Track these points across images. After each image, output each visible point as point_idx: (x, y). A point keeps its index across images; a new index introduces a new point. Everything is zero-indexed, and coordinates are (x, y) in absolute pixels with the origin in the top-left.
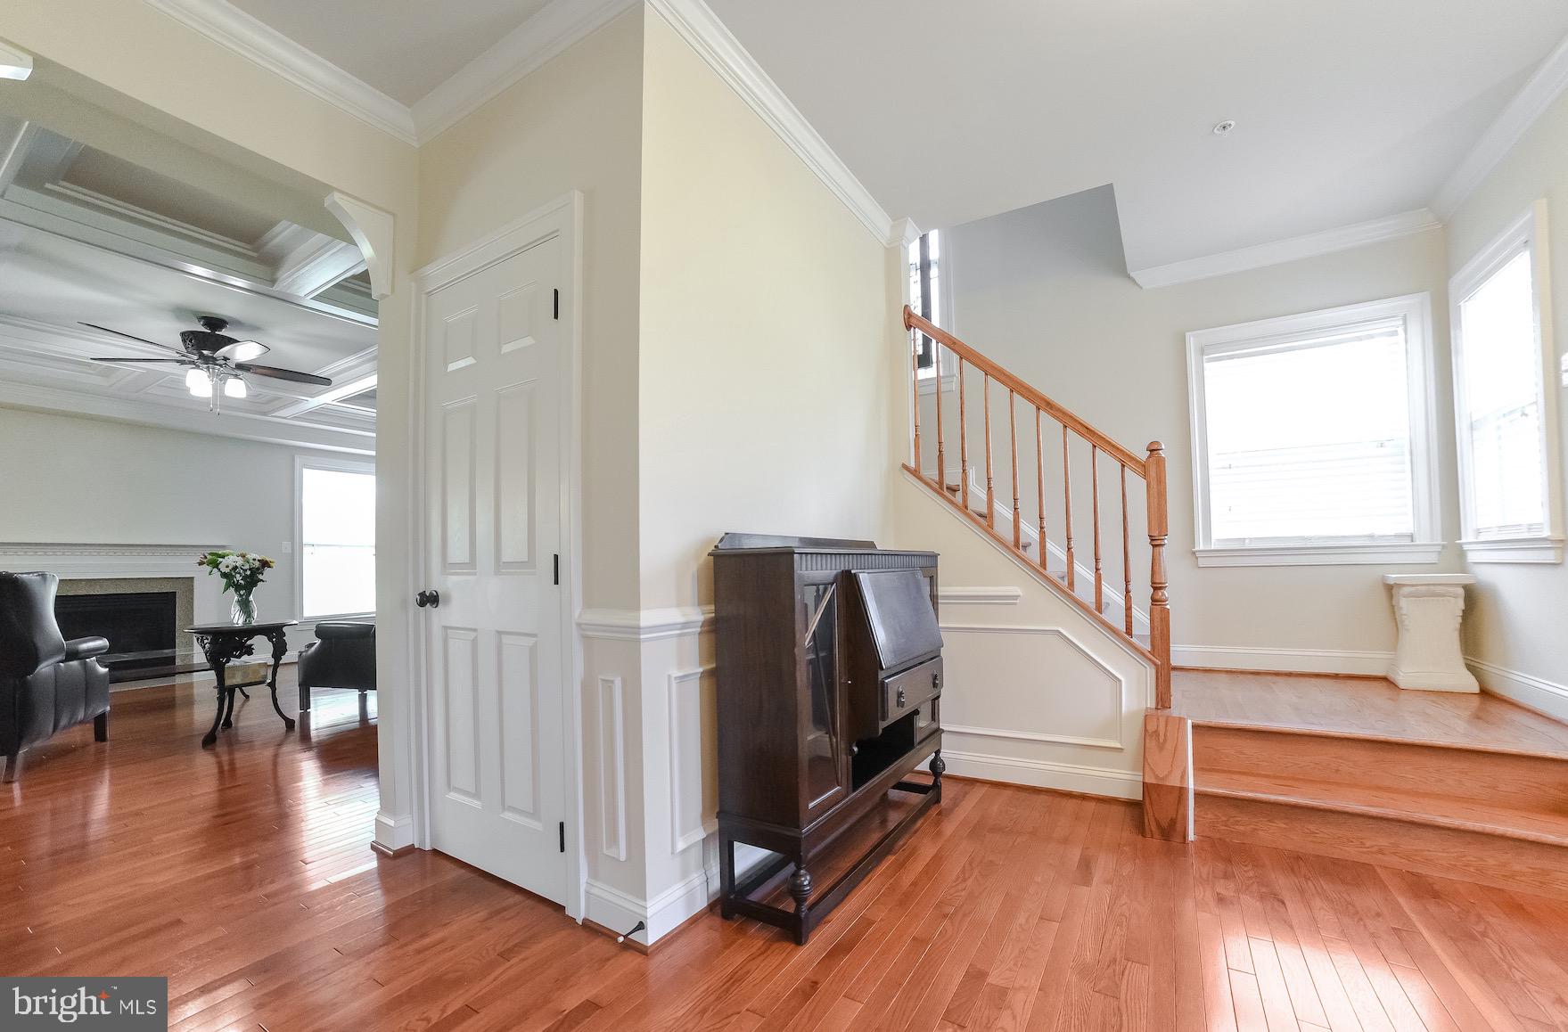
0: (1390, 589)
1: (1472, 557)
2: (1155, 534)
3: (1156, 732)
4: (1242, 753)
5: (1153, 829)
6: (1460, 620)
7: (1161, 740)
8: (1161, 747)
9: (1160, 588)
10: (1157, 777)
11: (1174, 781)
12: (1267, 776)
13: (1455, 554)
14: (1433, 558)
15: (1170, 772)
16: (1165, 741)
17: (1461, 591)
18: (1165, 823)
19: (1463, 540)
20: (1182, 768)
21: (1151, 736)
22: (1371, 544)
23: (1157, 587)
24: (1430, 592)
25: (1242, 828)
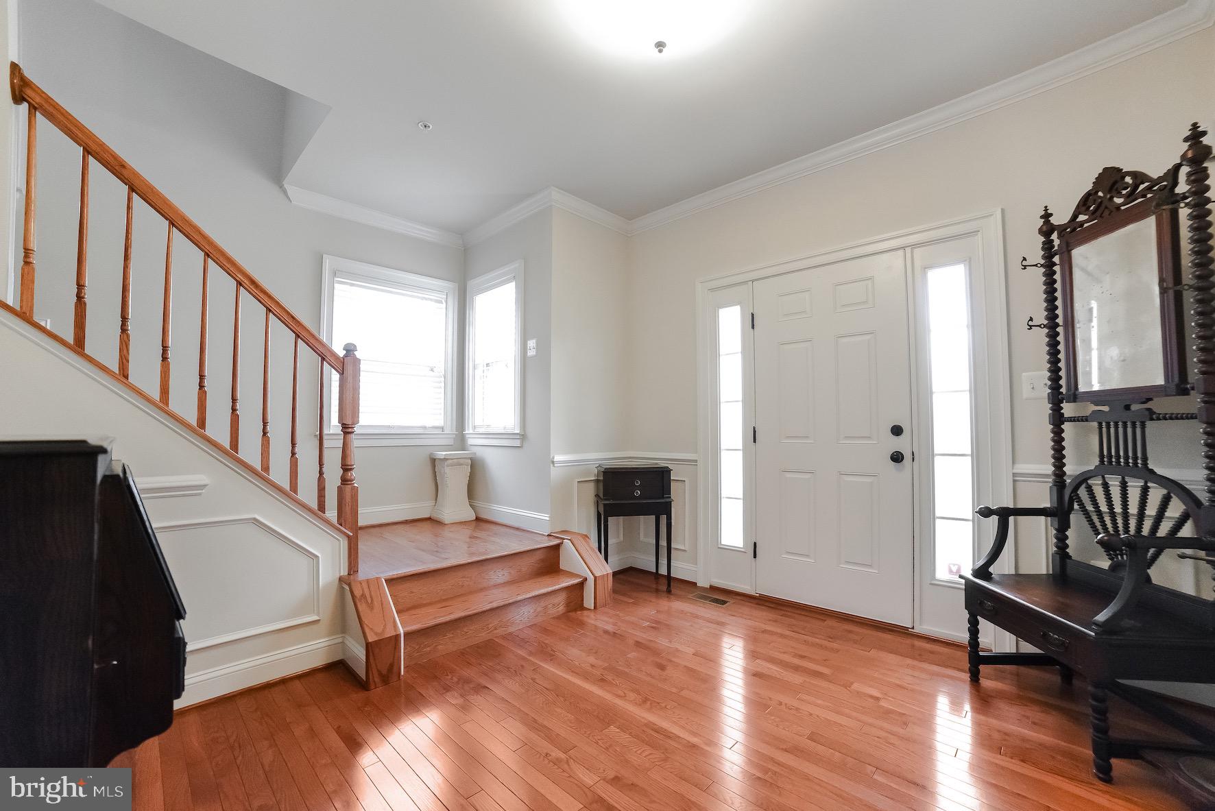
0: (433, 461)
1: (471, 441)
2: (348, 422)
3: (363, 595)
4: (413, 593)
5: (376, 680)
6: (468, 479)
7: (369, 601)
8: (371, 606)
9: (351, 469)
10: (376, 634)
11: (390, 633)
12: (430, 604)
13: (461, 440)
14: (451, 442)
15: (385, 625)
16: (372, 600)
17: (470, 461)
18: (384, 672)
19: (466, 432)
20: (392, 621)
21: (360, 600)
22: (422, 433)
23: (346, 468)
24: (458, 463)
25: (428, 649)
